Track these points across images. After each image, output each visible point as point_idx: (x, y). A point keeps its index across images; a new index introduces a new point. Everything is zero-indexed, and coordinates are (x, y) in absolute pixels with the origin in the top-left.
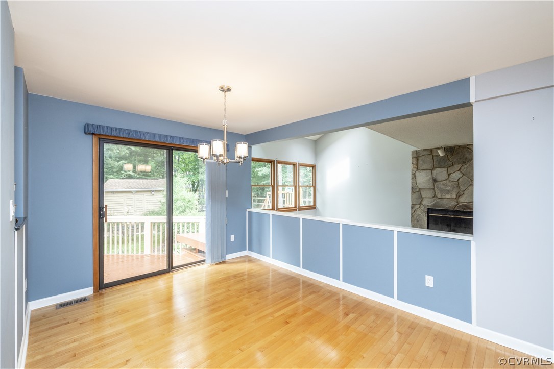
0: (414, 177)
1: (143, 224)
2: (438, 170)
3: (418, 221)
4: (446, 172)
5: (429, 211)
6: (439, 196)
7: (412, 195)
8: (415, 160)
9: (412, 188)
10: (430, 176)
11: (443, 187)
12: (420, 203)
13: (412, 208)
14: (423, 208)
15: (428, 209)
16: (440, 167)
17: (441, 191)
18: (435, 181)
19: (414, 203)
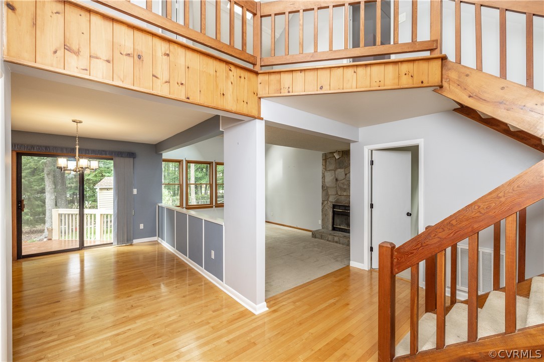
0: (323, 177)
1: (95, 215)
2: (339, 170)
3: (326, 216)
4: (343, 173)
5: (334, 206)
6: (339, 193)
7: (322, 192)
8: (324, 161)
9: (322, 186)
10: (334, 176)
11: (342, 186)
12: (328, 200)
13: (322, 204)
14: (329, 203)
15: (333, 205)
16: (340, 168)
17: (341, 188)
18: (337, 180)
19: (324, 200)
